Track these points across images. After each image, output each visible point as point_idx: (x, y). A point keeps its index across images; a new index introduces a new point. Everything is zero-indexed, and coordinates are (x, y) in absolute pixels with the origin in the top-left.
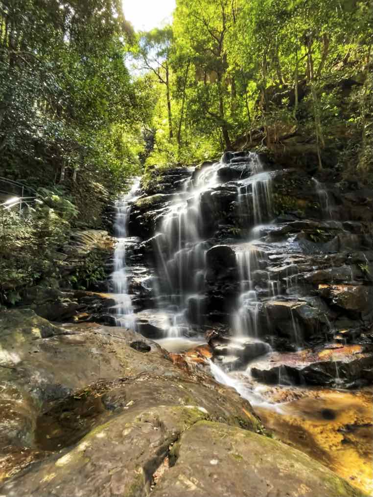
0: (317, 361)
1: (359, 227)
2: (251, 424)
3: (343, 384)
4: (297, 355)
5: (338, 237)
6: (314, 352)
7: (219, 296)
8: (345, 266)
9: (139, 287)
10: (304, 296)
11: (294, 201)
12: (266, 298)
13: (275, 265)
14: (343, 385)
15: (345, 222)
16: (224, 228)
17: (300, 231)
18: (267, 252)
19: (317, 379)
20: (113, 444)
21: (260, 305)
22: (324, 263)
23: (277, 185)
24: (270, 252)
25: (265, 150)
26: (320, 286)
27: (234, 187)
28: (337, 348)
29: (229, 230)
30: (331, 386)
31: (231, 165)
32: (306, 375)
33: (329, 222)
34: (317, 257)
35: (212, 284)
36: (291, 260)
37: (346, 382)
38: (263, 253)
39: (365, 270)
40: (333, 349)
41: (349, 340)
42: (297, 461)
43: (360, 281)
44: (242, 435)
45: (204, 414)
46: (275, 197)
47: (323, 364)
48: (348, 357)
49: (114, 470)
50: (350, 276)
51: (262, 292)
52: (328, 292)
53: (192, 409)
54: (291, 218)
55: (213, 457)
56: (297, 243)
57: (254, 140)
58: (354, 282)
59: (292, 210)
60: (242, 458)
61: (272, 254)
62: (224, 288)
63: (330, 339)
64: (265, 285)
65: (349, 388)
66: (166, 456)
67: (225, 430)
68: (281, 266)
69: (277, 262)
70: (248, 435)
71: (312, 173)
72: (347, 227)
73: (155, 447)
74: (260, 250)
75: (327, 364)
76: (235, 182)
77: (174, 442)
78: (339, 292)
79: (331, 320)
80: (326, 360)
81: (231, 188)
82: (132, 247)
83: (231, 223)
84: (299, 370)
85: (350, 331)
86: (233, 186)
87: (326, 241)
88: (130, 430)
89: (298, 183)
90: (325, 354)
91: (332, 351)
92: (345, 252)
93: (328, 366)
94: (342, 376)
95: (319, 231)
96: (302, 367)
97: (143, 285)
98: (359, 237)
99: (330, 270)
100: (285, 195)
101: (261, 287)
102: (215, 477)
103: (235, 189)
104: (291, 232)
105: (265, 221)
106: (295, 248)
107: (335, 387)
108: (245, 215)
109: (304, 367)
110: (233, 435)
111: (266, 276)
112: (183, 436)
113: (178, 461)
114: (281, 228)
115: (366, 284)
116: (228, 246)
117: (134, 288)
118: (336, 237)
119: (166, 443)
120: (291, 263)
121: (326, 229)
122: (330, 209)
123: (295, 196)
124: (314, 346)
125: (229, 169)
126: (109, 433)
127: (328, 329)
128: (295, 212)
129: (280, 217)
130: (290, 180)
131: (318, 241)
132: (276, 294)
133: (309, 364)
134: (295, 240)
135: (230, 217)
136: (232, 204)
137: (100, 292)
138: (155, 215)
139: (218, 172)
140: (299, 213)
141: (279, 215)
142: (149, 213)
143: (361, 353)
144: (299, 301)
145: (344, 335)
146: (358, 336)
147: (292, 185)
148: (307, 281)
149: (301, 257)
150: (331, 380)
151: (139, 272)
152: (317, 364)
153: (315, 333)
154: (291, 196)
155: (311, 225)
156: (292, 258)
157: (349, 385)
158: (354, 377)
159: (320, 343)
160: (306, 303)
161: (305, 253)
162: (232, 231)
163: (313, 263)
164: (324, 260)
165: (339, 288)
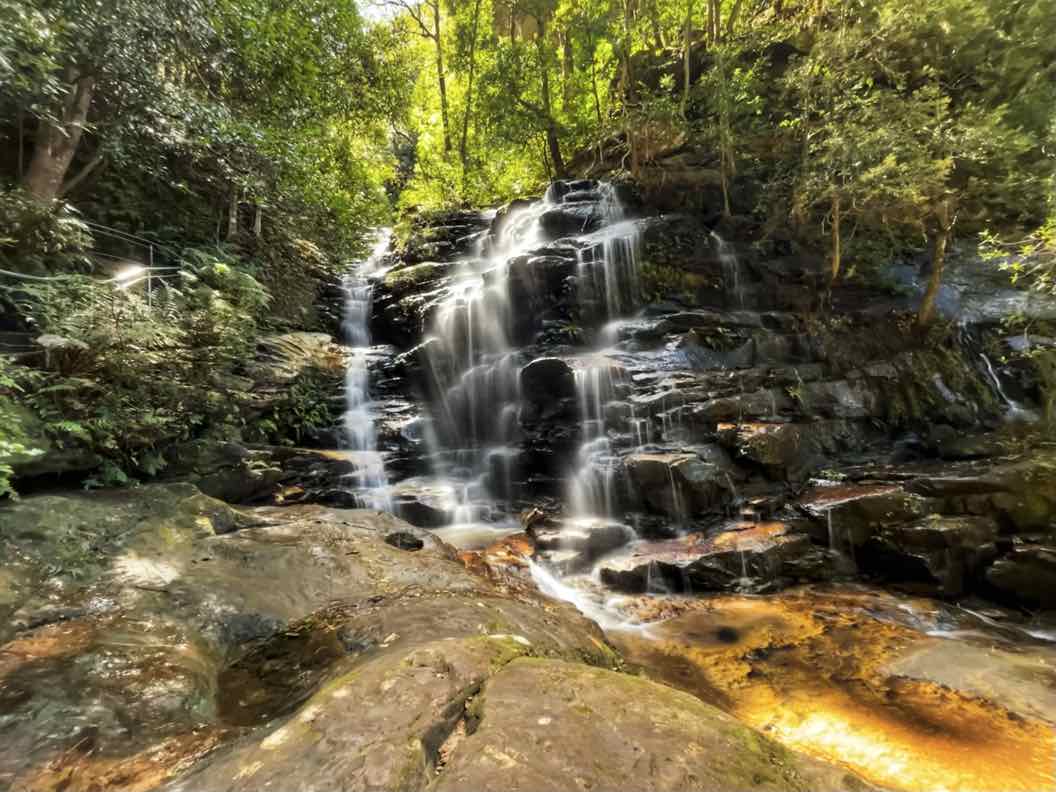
0: (712, 553)
1: (790, 322)
2: (603, 658)
4: (678, 544)
5: (754, 341)
6: (706, 537)
7: (544, 450)
8: (763, 390)
9: (396, 437)
10: (692, 443)
11: (677, 276)
13: (643, 392)
15: (766, 314)
16: (552, 327)
17: (687, 331)
18: (629, 369)
20: (365, 706)
21: (615, 462)
22: (728, 386)
23: (648, 247)
24: (635, 368)
25: (629, 179)
26: (720, 427)
27: (572, 250)
28: (745, 529)
29: (561, 330)
30: (733, 591)
31: (565, 207)
32: (692, 576)
33: (739, 313)
34: (716, 376)
35: (531, 429)
36: (672, 382)
37: (758, 583)
38: (622, 370)
39: (795, 396)
40: (738, 530)
41: (765, 515)
42: (682, 708)
43: (788, 416)
44: (591, 676)
45: (524, 647)
46: (645, 267)
47: (723, 557)
48: (762, 542)
49: (369, 748)
50: (770, 408)
51: (620, 440)
52: (733, 436)
53: (503, 641)
54: (672, 306)
55: (543, 713)
56: (682, 352)
57: (608, 158)
58: (776, 417)
59: (675, 292)
60: (591, 711)
61: (638, 372)
62: (553, 435)
63: (733, 514)
64: (626, 428)
65: (763, 592)
66: (459, 718)
67: (562, 669)
68: (653, 393)
69: (646, 387)
70: (600, 676)
71: (711, 225)
72: (768, 321)
73: (440, 706)
74: (617, 364)
75: (727, 554)
76: (573, 239)
77: (474, 695)
78: (750, 435)
79: (737, 482)
80: (727, 550)
81: (565, 250)
82: (379, 364)
83: (565, 317)
84: (682, 567)
85: (766, 501)
87: (732, 348)
88: (393, 681)
89: (687, 243)
90: (724, 540)
91: (736, 533)
92: (763, 367)
93: (730, 561)
94: (752, 573)
95: (720, 329)
96: (688, 563)
97: (403, 434)
98: (789, 339)
99: (738, 398)
100: (663, 264)
101: (618, 429)
102: (548, 743)
103: (572, 254)
104: (672, 332)
105: (627, 312)
106: (678, 360)
107: (739, 592)
108: (591, 302)
109: (692, 562)
110: (575, 677)
111: (627, 412)
112: (489, 685)
113: (483, 725)
114: (654, 325)
115: (796, 420)
116: (560, 359)
117: (388, 439)
118: (750, 340)
119: (459, 698)
120: (670, 387)
121: (733, 327)
122: (740, 290)
123: (681, 266)
124: (708, 527)
125: (561, 213)
126: (356, 688)
127: (731, 497)
128: (680, 296)
129: (653, 306)
130: (672, 236)
131: (718, 347)
132: (645, 441)
133: (699, 556)
134: (678, 347)
135: (564, 306)
136: (566, 282)
137: (323, 447)
138: (422, 303)
140: (687, 298)
141: (652, 301)
142: (410, 299)
143: (784, 535)
144: (684, 452)
145: (757, 508)
146: (780, 508)
147: (675, 244)
148: (698, 418)
149: (685, 377)
150: (733, 582)
151: (396, 410)
152: (712, 557)
153: (709, 505)
154: (674, 266)
155: (707, 320)
156: (674, 379)
157: (763, 587)
158: (771, 574)
159: (716, 521)
160: (695, 456)
161: (696, 368)
162: (567, 332)
163: (710, 387)
164: (728, 381)
165: (751, 429)
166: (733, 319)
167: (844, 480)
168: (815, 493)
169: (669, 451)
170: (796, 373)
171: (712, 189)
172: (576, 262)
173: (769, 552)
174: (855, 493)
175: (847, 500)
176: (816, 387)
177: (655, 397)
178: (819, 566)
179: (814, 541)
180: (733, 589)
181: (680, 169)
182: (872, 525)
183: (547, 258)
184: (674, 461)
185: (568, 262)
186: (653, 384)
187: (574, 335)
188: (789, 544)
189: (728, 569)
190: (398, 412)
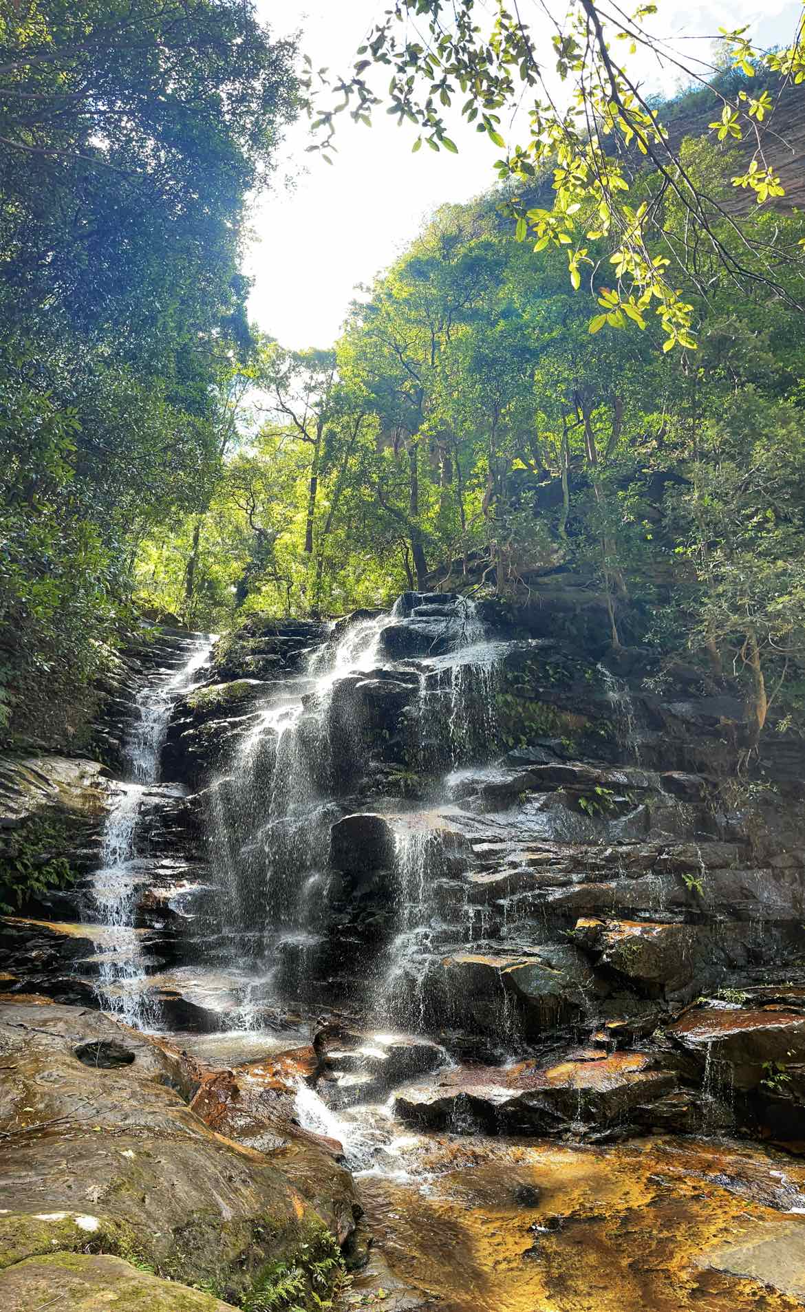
1: (698, 787)
3: (586, 1133)
5: (647, 806)
6: (539, 1066)
7: (351, 939)
8: (650, 877)
9: (162, 910)
11: (551, 715)
13: (484, 869)
14: (585, 1137)
15: (666, 774)
16: (382, 772)
17: (554, 789)
18: (469, 836)
19: (532, 1124)
22: (603, 867)
23: (510, 676)
24: (477, 835)
25: (491, 596)
26: (581, 923)
27: (413, 674)
28: (593, 1060)
29: (390, 778)
30: (560, 1138)
31: (413, 622)
32: (506, 1116)
33: (628, 770)
36: (523, 857)
37: (593, 1130)
39: (694, 887)
40: (583, 1061)
41: (623, 1043)
43: (681, 912)
46: (506, 703)
47: (549, 1094)
48: (609, 1079)
51: (445, 932)
52: (595, 936)
54: (543, 756)
56: (544, 817)
57: (470, 571)
58: (663, 915)
59: (546, 736)
61: (482, 841)
63: (582, 1038)
65: (598, 1142)
68: (496, 871)
69: (487, 862)
71: (599, 654)
72: (669, 784)
74: (453, 828)
76: (417, 661)
78: (618, 938)
79: (594, 997)
81: (408, 674)
82: (158, 808)
83: (400, 761)
84: (495, 1103)
85: (627, 1024)
86: (412, 670)
87: (616, 816)
89: (563, 674)
91: (579, 1065)
92: (657, 842)
93: (563, 1100)
94: (587, 1117)
95: (599, 790)
96: (504, 1100)
97: (172, 906)
98: (696, 809)
99: (613, 885)
100: (531, 700)
103: (413, 679)
104: (536, 789)
106: (537, 828)
107: (568, 1140)
109: (508, 1098)
114: (510, 778)
115: (691, 920)
116: (379, 816)
117: (151, 911)
118: (641, 807)
121: (618, 788)
123: (555, 703)
124: (544, 1054)
128: (553, 742)
129: (516, 753)
130: (543, 664)
131: (596, 812)
133: (519, 1092)
134: (539, 809)
136: (403, 714)
138: (225, 730)
139: (382, 634)
140: (561, 744)
141: (514, 746)
142: (213, 724)
143: (641, 1071)
144: (526, 954)
145: (614, 1033)
146: (646, 1033)
147: (547, 677)
148: (552, 907)
149: (548, 851)
150: (561, 1126)
151: (169, 872)
152: (538, 1093)
153: (553, 1026)
154: (545, 702)
155: (582, 776)
156: (527, 853)
157: (599, 1135)
158: (613, 1119)
159: (558, 1047)
160: (540, 960)
161: (560, 840)
162: (398, 781)
163: (575, 867)
164: (602, 860)
165: (623, 928)
166: (620, 777)
167: (747, 1002)
168: (699, 1014)
169: (505, 951)
170: (697, 852)
171: (598, 611)
172: (416, 690)
173: (614, 1092)
174: (755, 1020)
175: (736, 1031)
176: (726, 876)
177: (499, 877)
178: (684, 1114)
179: (683, 1081)
180: (559, 1135)
181: (560, 589)
182: (765, 1065)
183: (380, 683)
184: (508, 966)
185: (406, 689)
186: (499, 858)
187: (407, 785)
188: (645, 1084)
189: (557, 1110)
190: (171, 876)
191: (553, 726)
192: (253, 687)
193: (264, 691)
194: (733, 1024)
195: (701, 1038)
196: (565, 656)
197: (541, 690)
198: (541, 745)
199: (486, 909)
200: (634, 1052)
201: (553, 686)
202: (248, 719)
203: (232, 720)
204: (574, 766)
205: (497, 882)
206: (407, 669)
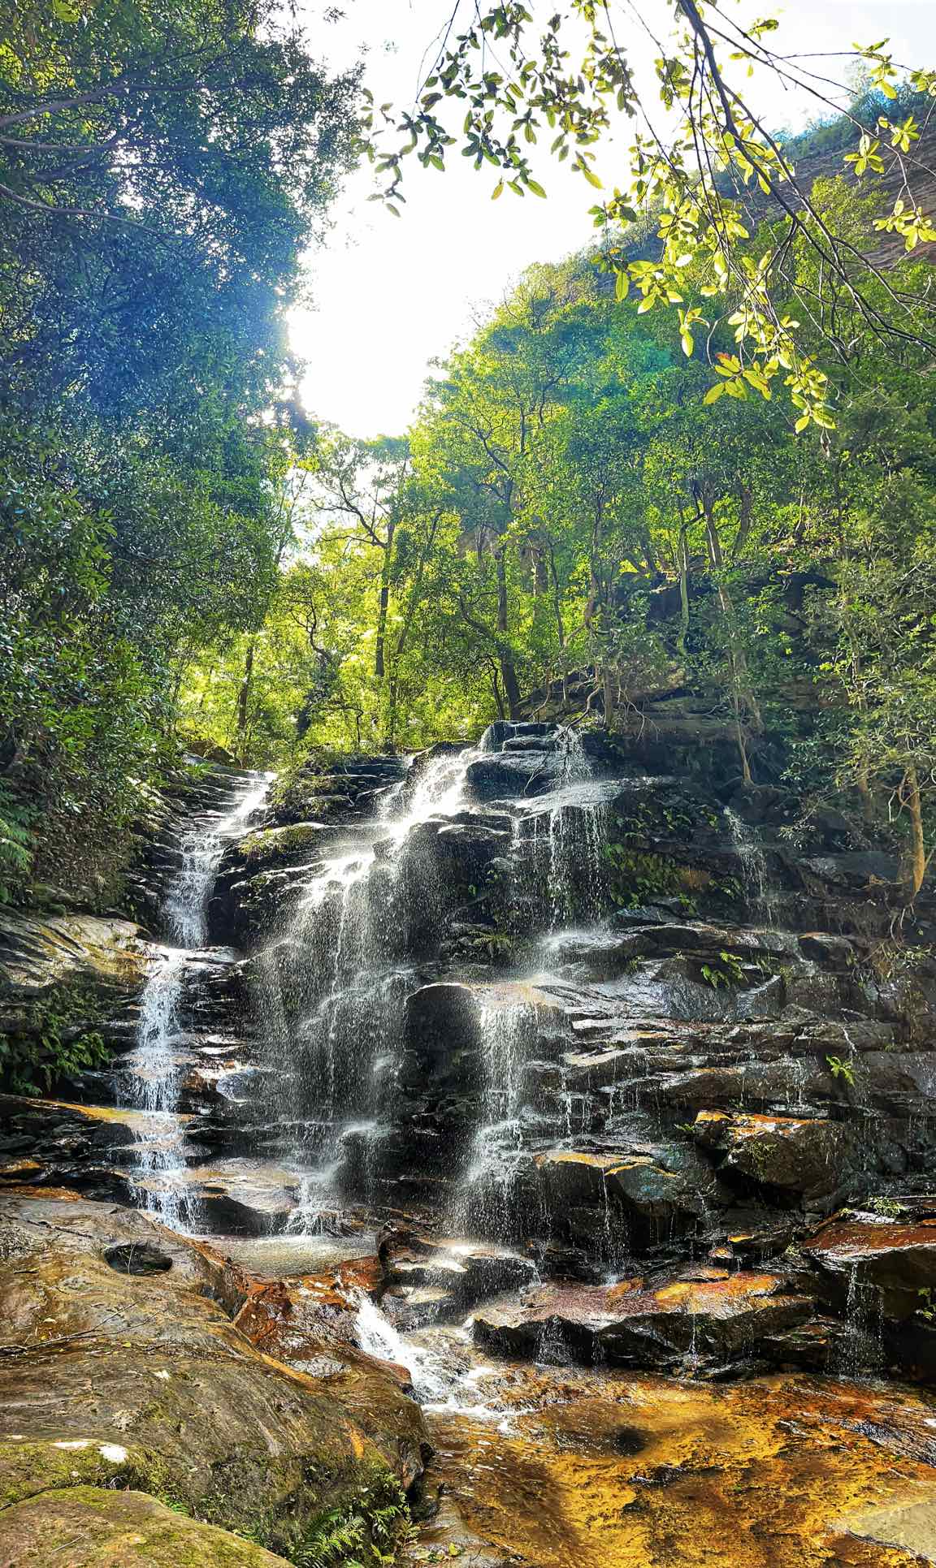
0: (646, 1312)
1: (844, 952)
4: (602, 1294)
5: (782, 978)
6: (646, 1287)
7: (427, 1132)
8: (786, 1061)
9: (209, 1094)
10: (655, 1139)
11: (668, 871)
12: (547, 1142)
13: (585, 1049)
14: (700, 1373)
15: (805, 936)
17: (672, 954)
18: (569, 1010)
19: (637, 1355)
22: (727, 1049)
23: (620, 822)
24: (579, 1010)
25: (600, 725)
26: (702, 1116)
27: (504, 818)
28: (712, 1280)
30: (671, 1372)
31: (505, 757)
32: (608, 1344)
33: (756, 931)
34: (708, 1032)
35: (413, 1097)
37: (710, 1364)
38: (558, 1013)
39: (841, 1073)
40: (699, 1281)
41: (749, 1260)
43: (824, 1106)
46: (616, 856)
47: (663, 1320)
48: (730, 1303)
52: (718, 1132)
54: (658, 915)
56: (659, 989)
57: (572, 696)
59: (662, 894)
61: (582, 1017)
62: (442, 1108)
63: (699, 1253)
65: (716, 1379)
69: (589, 1041)
71: (731, 794)
72: (810, 949)
74: (550, 1001)
75: (672, 1318)
78: (747, 1134)
79: (712, 1205)
80: (670, 1310)
81: (499, 818)
82: (204, 976)
83: (489, 921)
84: (593, 1329)
85: (755, 1239)
87: (745, 988)
89: (684, 821)
90: (673, 1295)
91: (695, 1286)
92: (794, 1020)
93: (675, 1327)
94: (704, 1348)
95: (724, 956)
96: (603, 1325)
97: (220, 1089)
98: (840, 980)
99: (742, 1070)
100: (645, 852)
103: (505, 824)
104: (650, 955)
106: (650, 1001)
107: (679, 1377)
109: (608, 1324)
115: (837, 1115)
116: (464, 986)
117: (196, 1095)
118: (776, 978)
120: (629, 1044)
121: (748, 953)
123: (673, 856)
124: (653, 1272)
125: (496, 766)
127: (701, 1227)
128: (670, 901)
129: (626, 913)
130: (661, 809)
131: (721, 984)
133: (622, 1317)
134: (653, 979)
135: (487, 903)
136: (492, 866)
137: (88, 1102)
138: (283, 881)
139: (468, 771)
140: (680, 903)
141: (624, 906)
142: (269, 875)
143: (770, 1296)
144: (635, 1153)
145: (737, 1248)
146: (778, 1249)
147: (664, 823)
148: (667, 1097)
149: (664, 1030)
150: (672, 1359)
151: (216, 1051)
152: (644, 1318)
153: (663, 1239)
154: (663, 855)
155: (706, 938)
156: (638, 1032)
157: (717, 1371)
158: (734, 1352)
159: (669, 1264)
160: (652, 1160)
161: (677, 1017)
162: (486, 944)
163: (695, 1048)
164: (727, 1040)
165: (753, 1123)
166: (749, 939)
167: (902, 1215)
168: (843, 1230)
170: (844, 1032)
171: (725, 745)
172: (507, 839)
173: (736, 1320)
174: (909, 1237)
175: (888, 1249)
176: (881, 1060)
179: (820, 1308)
180: (669, 1369)
181: (680, 717)
182: (922, 1292)
183: (466, 828)
184: (613, 1166)
185: (497, 836)
186: (603, 1038)
187: (496, 950)
188: (775, 1310)
189: (667, 1339)
190: (219, 1055)
191: (671, 884)
192: (318, 831)
193: (329, 836)
194: (885, 1241)
195: (845, 1258)
196: (687, 797)
197: (657, 840)
198: (656, 905)
199: (587, 1098)
200: (762, 1271)
201: (671, 834)
202: (310, 869)
203: (291, 870)
204: (694, 926)
205: (601, 1065)
206: (498, 813)
